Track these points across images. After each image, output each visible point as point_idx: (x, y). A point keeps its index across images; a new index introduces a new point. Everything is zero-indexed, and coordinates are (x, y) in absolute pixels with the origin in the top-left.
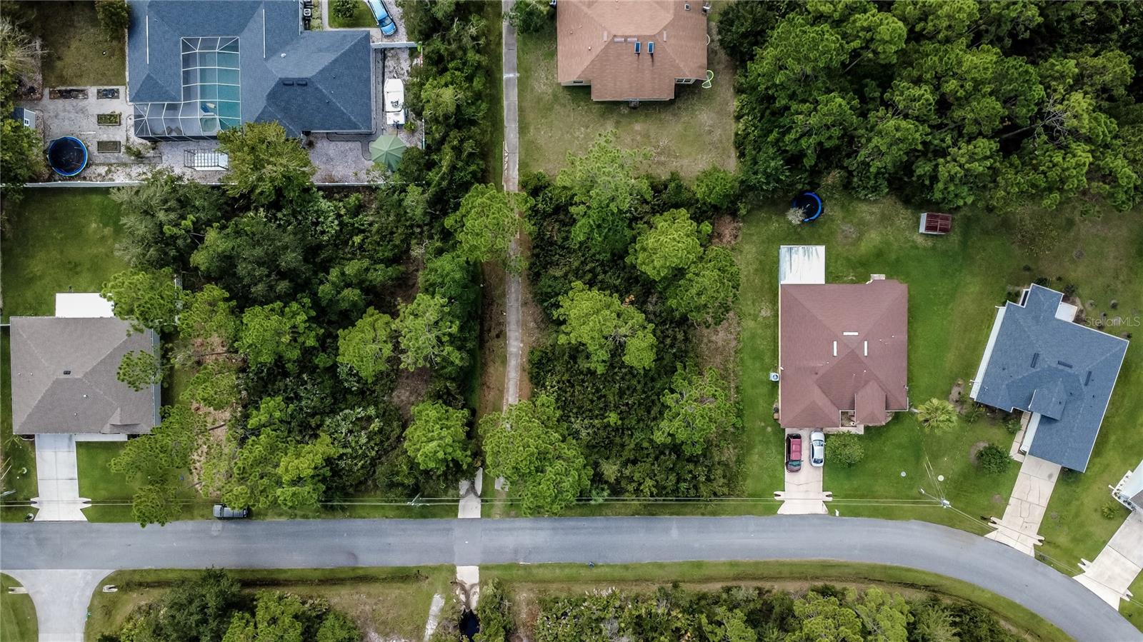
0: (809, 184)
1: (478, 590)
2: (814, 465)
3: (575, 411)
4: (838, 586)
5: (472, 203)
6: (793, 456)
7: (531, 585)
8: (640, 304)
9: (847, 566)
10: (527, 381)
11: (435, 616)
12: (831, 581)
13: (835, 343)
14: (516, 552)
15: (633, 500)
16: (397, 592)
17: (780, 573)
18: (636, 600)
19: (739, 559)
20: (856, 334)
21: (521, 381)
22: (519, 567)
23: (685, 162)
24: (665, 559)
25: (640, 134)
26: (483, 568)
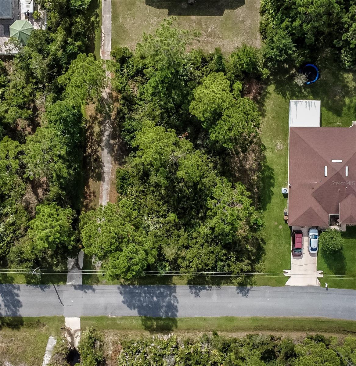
0: (310, 57)
1: (79, 334)
2: (311, 252)
3: (147, 212)
4: (326, 336)
5: (77, 66)
6: (297, 246)
7: (116, 332)
8: (193, 138)
9: (333, 322)
10: (115, 192)
11: (50, 351)
12: (321, 332)
13: (326, 167)
14: (106, 308)
15: (186, 273)
16: (24, 334)
17: (287, 326)
18: (188, 343)
19: (259, 315)
20: (341, 161)
21: (111, 191)
22: (107, 318)
23: (226, 42)
24: (208, 315)
25: (195, 22)
26: (83, 319)
